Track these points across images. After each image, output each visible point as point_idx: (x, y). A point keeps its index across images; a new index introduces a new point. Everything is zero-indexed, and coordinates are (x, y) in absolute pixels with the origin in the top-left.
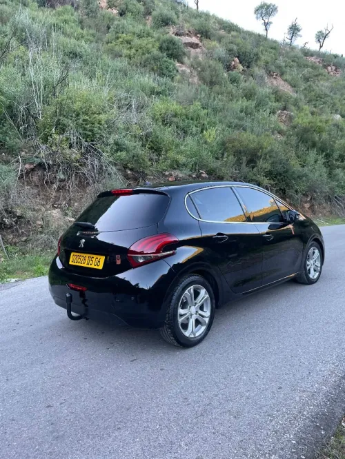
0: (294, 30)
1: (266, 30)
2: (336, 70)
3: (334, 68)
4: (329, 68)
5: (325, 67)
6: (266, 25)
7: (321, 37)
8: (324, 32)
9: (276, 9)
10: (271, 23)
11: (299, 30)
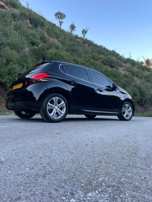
0: (73, 27)
1: (60, 25)
2: (88, 46)
3: (88, 45)
4: (86, 45)
5: (84, 44)
6: (61, 23)
7: (84, 32)
8: (85, 30)
9: (65, 16)
10: (63, 22)
11: (75, 27)
